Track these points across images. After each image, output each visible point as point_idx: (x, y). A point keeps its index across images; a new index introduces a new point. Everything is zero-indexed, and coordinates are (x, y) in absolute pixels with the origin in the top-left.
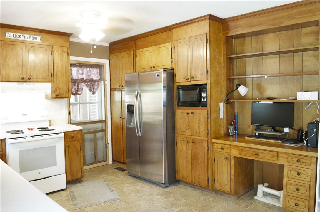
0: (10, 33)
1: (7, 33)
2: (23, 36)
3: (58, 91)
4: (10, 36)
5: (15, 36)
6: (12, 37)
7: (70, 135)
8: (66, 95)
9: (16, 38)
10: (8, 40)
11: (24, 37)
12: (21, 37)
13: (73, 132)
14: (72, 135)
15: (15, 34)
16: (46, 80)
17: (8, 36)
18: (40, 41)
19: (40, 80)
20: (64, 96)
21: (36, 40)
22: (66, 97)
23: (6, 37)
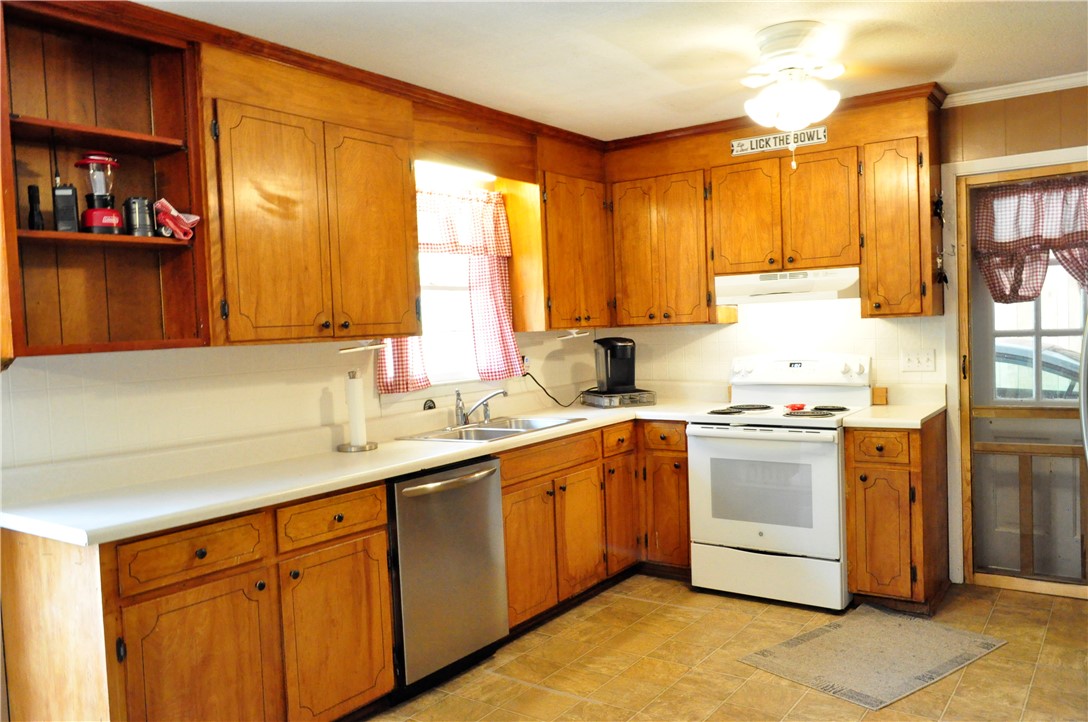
0: (743, 142)
1: (735, 143)
2: (775, 138)
3: (882, 292)
4: (744, 148)
5: (754, 146)
6: (746, 150)
7: (874, 440)
8: (910, 306)
9: (760, 149)
10: (741, 160)
11: (778, 140)
12: (772, 142)
13: (884, 434)
14: (881, 443)
15: (754, 140)
16: (842, 260)
17: (739, 148)
18: (823, 139)
19: (824, 262)
20: (904, 307)
21: (811, 142)
22: (911, 311)
23: (734, 153)
